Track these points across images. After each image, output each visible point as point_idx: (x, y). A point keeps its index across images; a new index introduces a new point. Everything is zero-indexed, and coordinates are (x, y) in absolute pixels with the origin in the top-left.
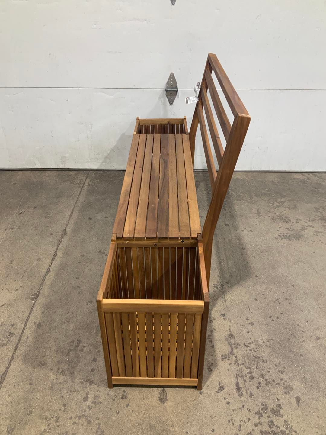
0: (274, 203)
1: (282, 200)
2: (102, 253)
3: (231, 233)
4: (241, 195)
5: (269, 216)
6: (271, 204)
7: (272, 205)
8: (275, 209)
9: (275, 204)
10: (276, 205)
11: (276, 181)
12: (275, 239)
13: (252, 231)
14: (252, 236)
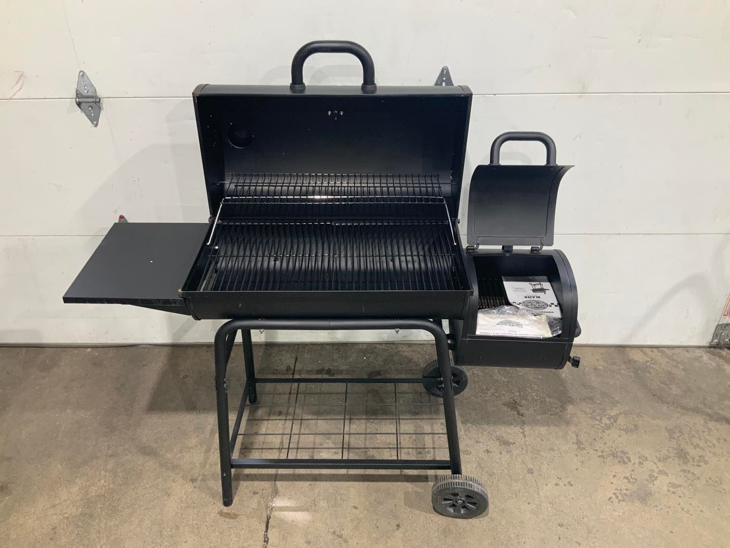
0: (601, 419)
1: (614, 412)
2: (338, 536)
3: (538, 489)
4: (547, 399)
5: (597, 450)
6: (597, 422)
7: (598, 425)
8: (604, 434)
9: (603, 421)
10: (606, 424)
11: (600, 367)
12: (608, 502)
13: (572, 485)
14: (573, 496)
